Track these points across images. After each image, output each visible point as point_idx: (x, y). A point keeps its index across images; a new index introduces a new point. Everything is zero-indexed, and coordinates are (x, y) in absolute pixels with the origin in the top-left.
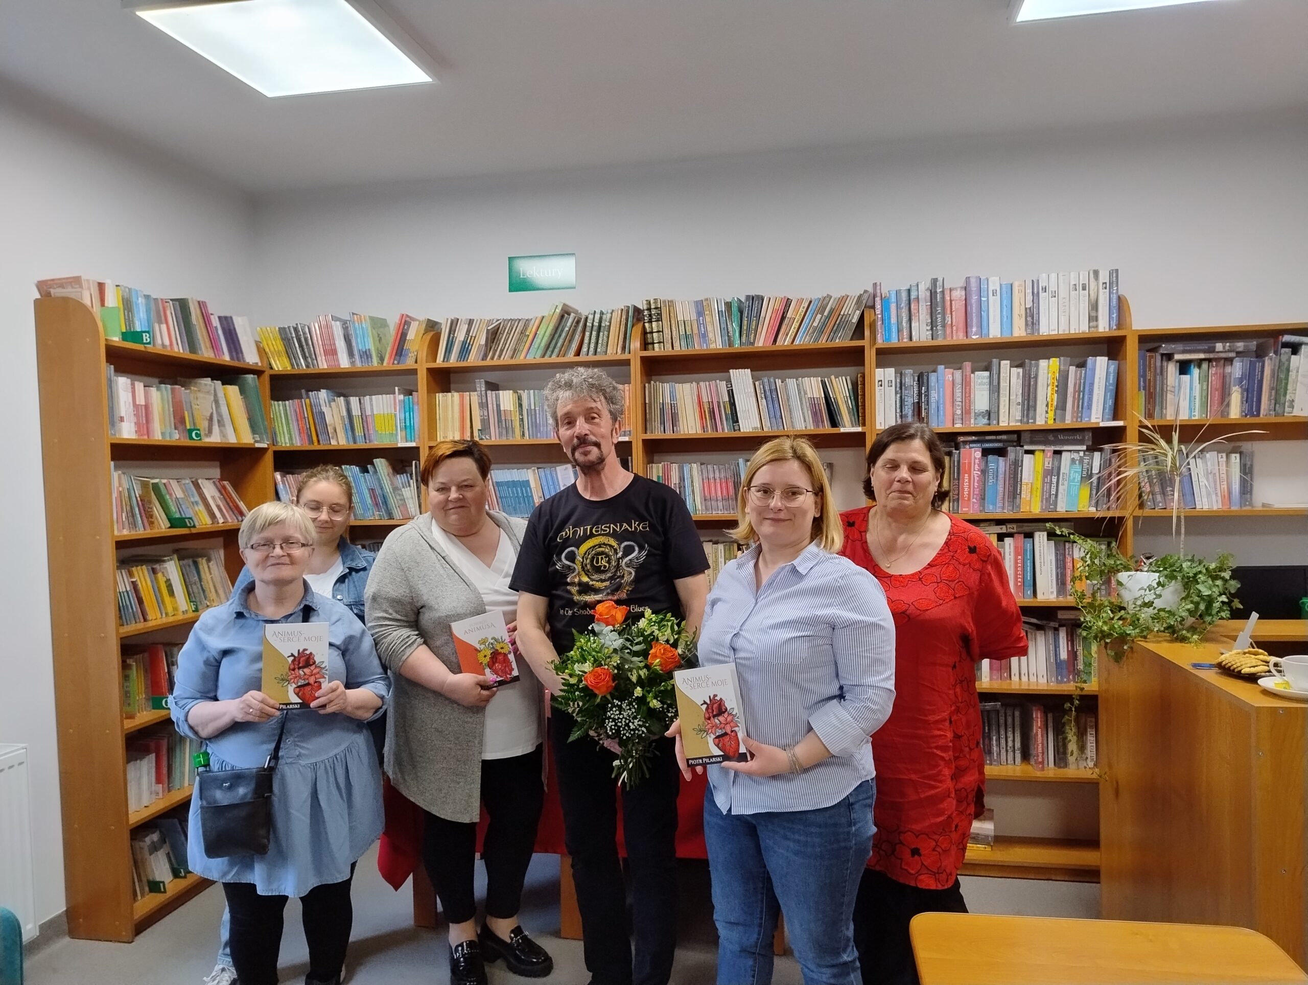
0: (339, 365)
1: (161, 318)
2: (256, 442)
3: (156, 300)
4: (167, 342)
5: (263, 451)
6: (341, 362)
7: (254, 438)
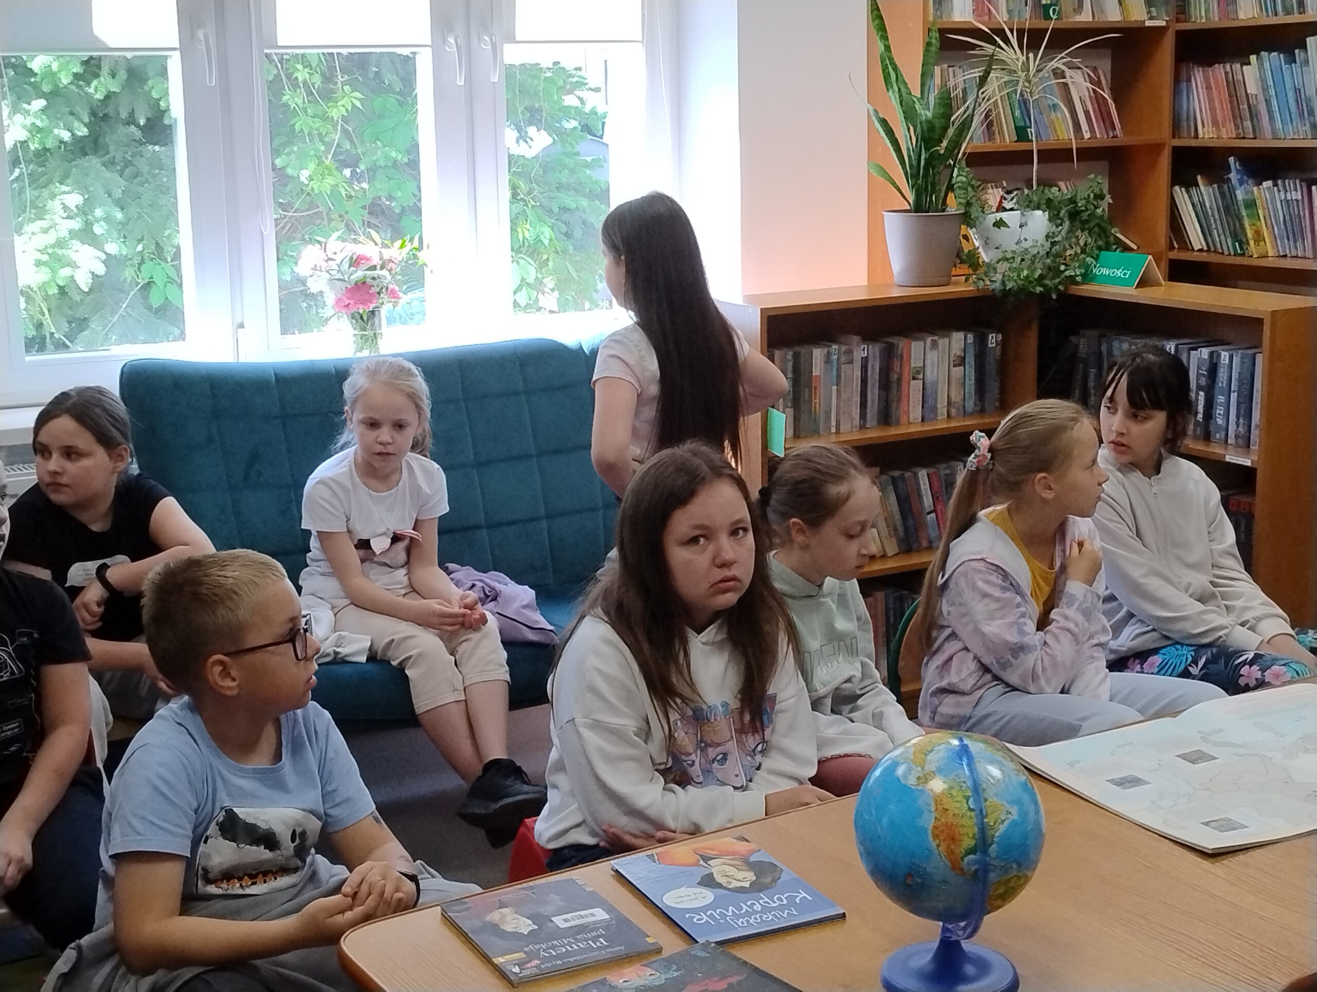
2: (1151, 18)
5: (1160, 31)
7: (1149, 12)
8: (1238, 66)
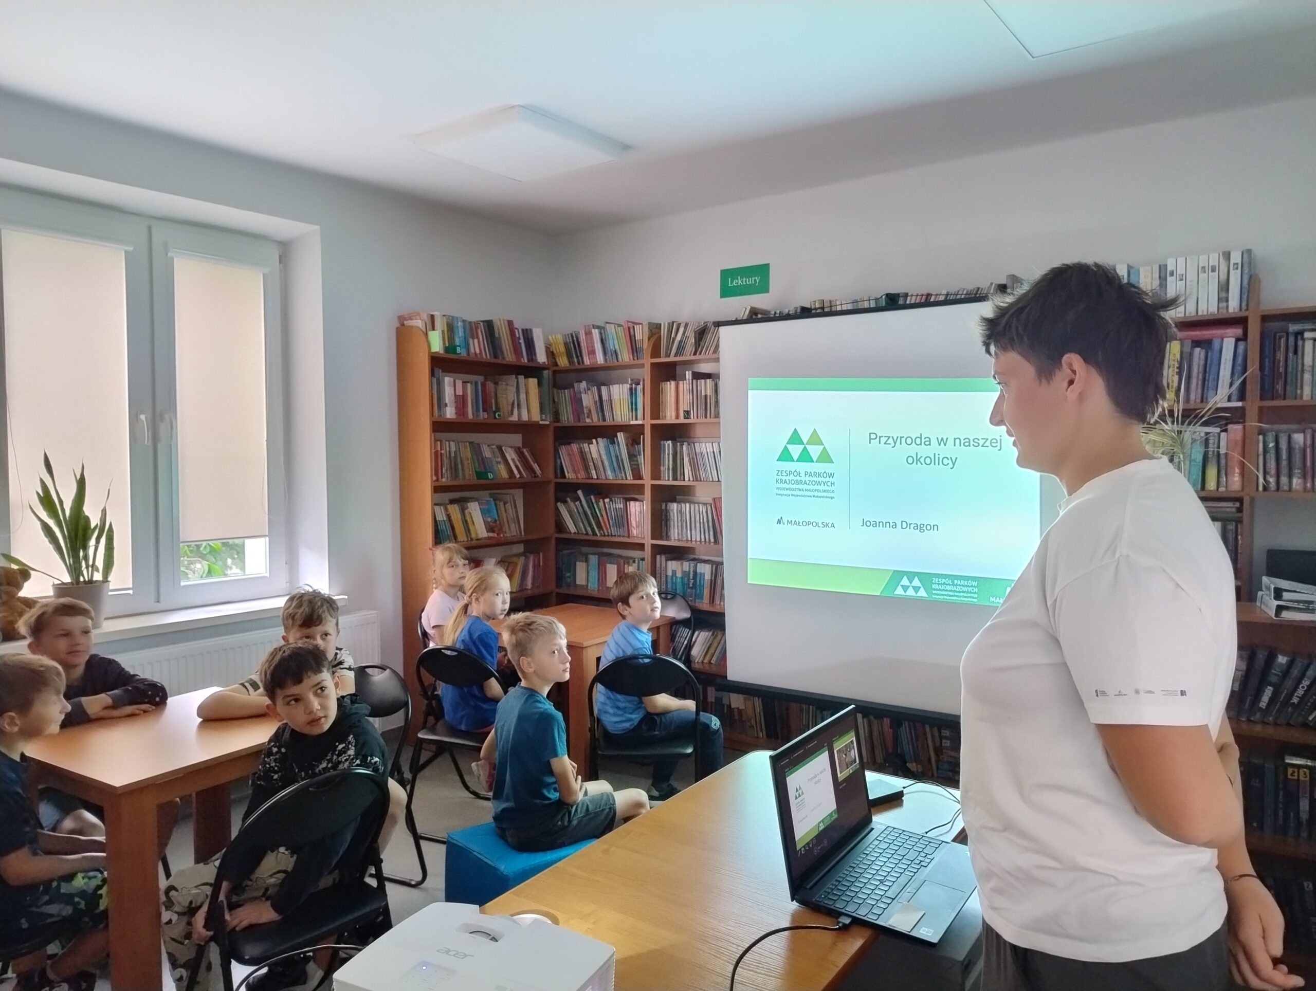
0: (597, 362)
1: (474, 335)
2: (542, 420)
3: (470, 323)
4: (478, 351)
5: (547, 426)
6: (598, 360)
7: (541, 417)
8: (587, 444)
